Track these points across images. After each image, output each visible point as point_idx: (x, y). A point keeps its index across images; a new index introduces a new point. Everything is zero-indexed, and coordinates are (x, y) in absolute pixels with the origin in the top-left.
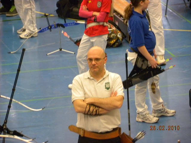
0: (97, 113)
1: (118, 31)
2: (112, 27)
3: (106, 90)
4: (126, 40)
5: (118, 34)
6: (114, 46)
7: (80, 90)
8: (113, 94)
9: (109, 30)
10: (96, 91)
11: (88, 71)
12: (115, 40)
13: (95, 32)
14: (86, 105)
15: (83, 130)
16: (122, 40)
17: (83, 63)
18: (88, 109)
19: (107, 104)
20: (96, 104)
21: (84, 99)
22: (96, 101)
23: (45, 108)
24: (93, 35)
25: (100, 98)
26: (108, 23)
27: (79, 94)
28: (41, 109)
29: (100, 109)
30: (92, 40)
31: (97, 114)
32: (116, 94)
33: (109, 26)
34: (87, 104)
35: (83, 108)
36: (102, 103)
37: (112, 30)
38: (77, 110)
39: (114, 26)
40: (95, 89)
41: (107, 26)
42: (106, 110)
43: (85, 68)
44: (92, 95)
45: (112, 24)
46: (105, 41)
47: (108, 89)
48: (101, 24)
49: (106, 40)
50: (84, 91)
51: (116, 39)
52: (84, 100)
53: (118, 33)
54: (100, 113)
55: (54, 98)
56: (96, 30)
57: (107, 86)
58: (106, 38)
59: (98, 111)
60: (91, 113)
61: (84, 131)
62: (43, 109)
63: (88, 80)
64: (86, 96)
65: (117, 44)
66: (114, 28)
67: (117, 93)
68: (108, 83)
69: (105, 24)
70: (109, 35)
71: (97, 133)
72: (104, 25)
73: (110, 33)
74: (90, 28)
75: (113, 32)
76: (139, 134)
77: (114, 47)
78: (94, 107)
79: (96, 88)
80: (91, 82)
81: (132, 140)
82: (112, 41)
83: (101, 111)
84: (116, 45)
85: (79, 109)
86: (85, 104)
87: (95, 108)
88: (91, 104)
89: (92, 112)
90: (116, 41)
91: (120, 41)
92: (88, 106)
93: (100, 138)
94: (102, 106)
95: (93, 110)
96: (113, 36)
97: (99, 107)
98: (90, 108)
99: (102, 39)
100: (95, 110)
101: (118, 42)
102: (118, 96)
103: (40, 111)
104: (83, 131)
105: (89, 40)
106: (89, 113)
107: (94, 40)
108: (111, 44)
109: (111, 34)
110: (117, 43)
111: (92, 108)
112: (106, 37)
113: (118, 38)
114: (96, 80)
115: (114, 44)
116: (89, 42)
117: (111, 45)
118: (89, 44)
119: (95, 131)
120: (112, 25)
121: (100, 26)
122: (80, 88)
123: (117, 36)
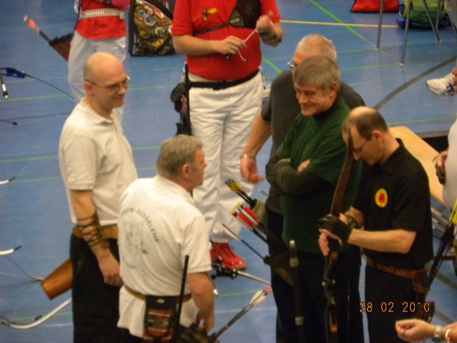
1: (170, 21)
2: (156, 13)
5: (170, 27)
6: (160, 53)
12: (162, 41)
23: (14, 178)
24: (95, 35)
28: (7, 181)
33: (150, 9)
37: (156, 19)
39: (160, 11)
45: (157, 6)
48: (115, 13)
51: (166, 38)
53: (170, 25)
55: (35, 159)
62: (10, 180)
65: (167, 48)
72: (120, 18)
73: (152, 24)
74: (89, 20)
75: (159, 23)
77: (162, 55)
82: (157, 43)
84: (164, 52)
90: (166, 43)
96: (159, 32)
101: (170, 45)
103: (5, 184)
108: (154, 47)
109: (154, 27)
113: (169, 36)
115: (161, 48)
117: (156, 49)
120: (156, 9)
121: (111, 18)
123: (167, 31)
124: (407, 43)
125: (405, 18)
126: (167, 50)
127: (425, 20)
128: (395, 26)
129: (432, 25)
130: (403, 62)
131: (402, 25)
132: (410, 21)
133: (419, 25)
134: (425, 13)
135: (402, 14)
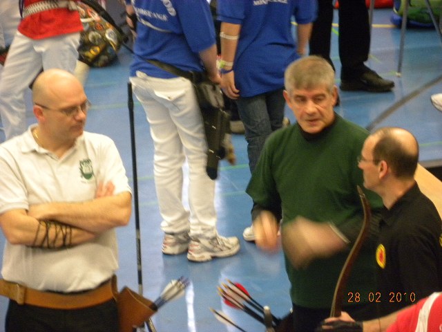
0: (67, 242)
1: (107, 24)
2: (90, 14)
3: (84, 179)
4: (128, 48)
5: (107, 31)
6: (95, 64)
7: (14, 183)
8: (104, 190)
9: (83, 20)
10: (57, 183)
11: (27, 130)
12: (98, 49)
13: (47, 26)
14: (37, 223)
15: (21, 286)
16: (118, 47)
17: (14, 108)
18: (42, 234)
19: (94, 217)
20: (64, 220)
21: (27, 207)
22: (63, 211)
24: (41, 34)
25: (73, 203)
26: (79, 3)
27: (15, 194)
29: (74, 232)
30: (38, 49)
31: (66, 245)
32: (110, 189)
33: (82, 10)
34: (40, 220)
35: (31, 231)
36: (79, 217)
37: (89, 23)
38: (13, 239)
39: (94, 12)
40: (55, 178)
41: (78, 11)
42: (88, 231)
43: (20, 123)
44: (49, 196)
45: (90, 6)
46: (72, 49)
47: (88, 176)
48: (62, 5)
49: (75, 47)
50: (26, 185)
51: (102, 45)
52: (27, 211)
53: (107, 28)
54: (75, 240)
56: (49, 21)
57: (86, 170)
58: (75, 43)
59: (68, 237)
60: (50, 242)
61: (26, 290)
63: (33, 156)
64: (33, 199)
65: (104, 58)
66: (96, 17)
67: (114, 187)
68: (88, 161)
69: (73, 6)
70: (83, 34)
71: (61, 293)
72: (70, 8)
73: (85, 28)
74: (32, 17)
75: (93, 27)
76: (169, 286)
77: (98, 67)
78: (58, 227)
79: (58, 176)
80: (42, 161)
81: (150, 304)
82: (92, 52)
83: (77, 236)
85: (19, 234)
86: (32, 220)
87: (61, 229)
88: (51, 221)
89: (54, 241)
90: (103, 52)
91: (112, 50)
92: (43, 227)
93: (70, 306)
94: (81, 223)
95: (57, 235)
96: (94, 38)
97: (71, 226)
98: (47, 232)
99: (66, 44)
100: (61, 235)
101: (107, 54)
102: (118, 195)
104: (23, 291)
105: (31, 49)
106: (45, 244)
107: (43, 47)
108: (88, 57)
109: (88, 32)
110: (105, 55)
111: (53, 231)
112: (74, 40)
113: (107, 43)
114: (54, 155)
115: (97, 58)
116: (32, 54)
118: (29, 59)
119: (55, 288)
120: (89, 9)
121: (59, 10)
122: (13, 178)
123: (103, 37)
124: (405, 47)
125: (401, 15)
126: (105, 61)
127: (427, 18)
128: (389, 26)
129: (435, 24)
130: (399, 71)
131: (398, 24)
132: (408, 19)
133: (418, 24)
134: (427, 9)
135: (397, 10)
